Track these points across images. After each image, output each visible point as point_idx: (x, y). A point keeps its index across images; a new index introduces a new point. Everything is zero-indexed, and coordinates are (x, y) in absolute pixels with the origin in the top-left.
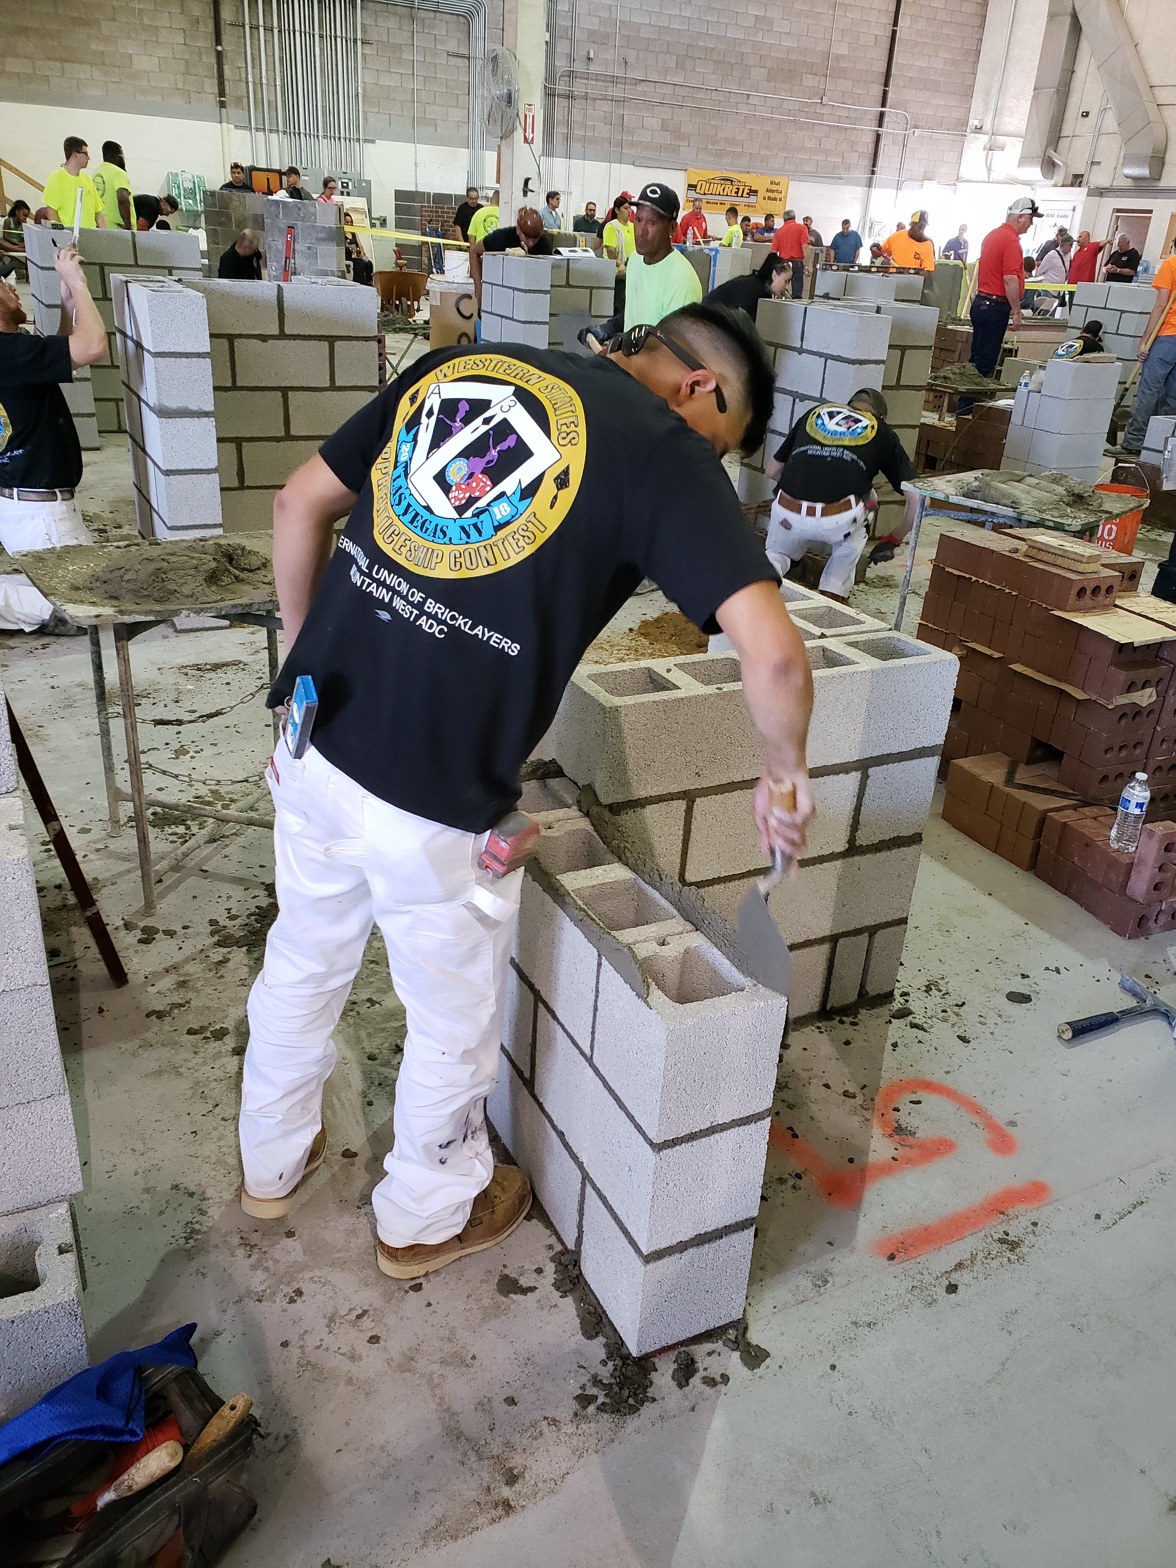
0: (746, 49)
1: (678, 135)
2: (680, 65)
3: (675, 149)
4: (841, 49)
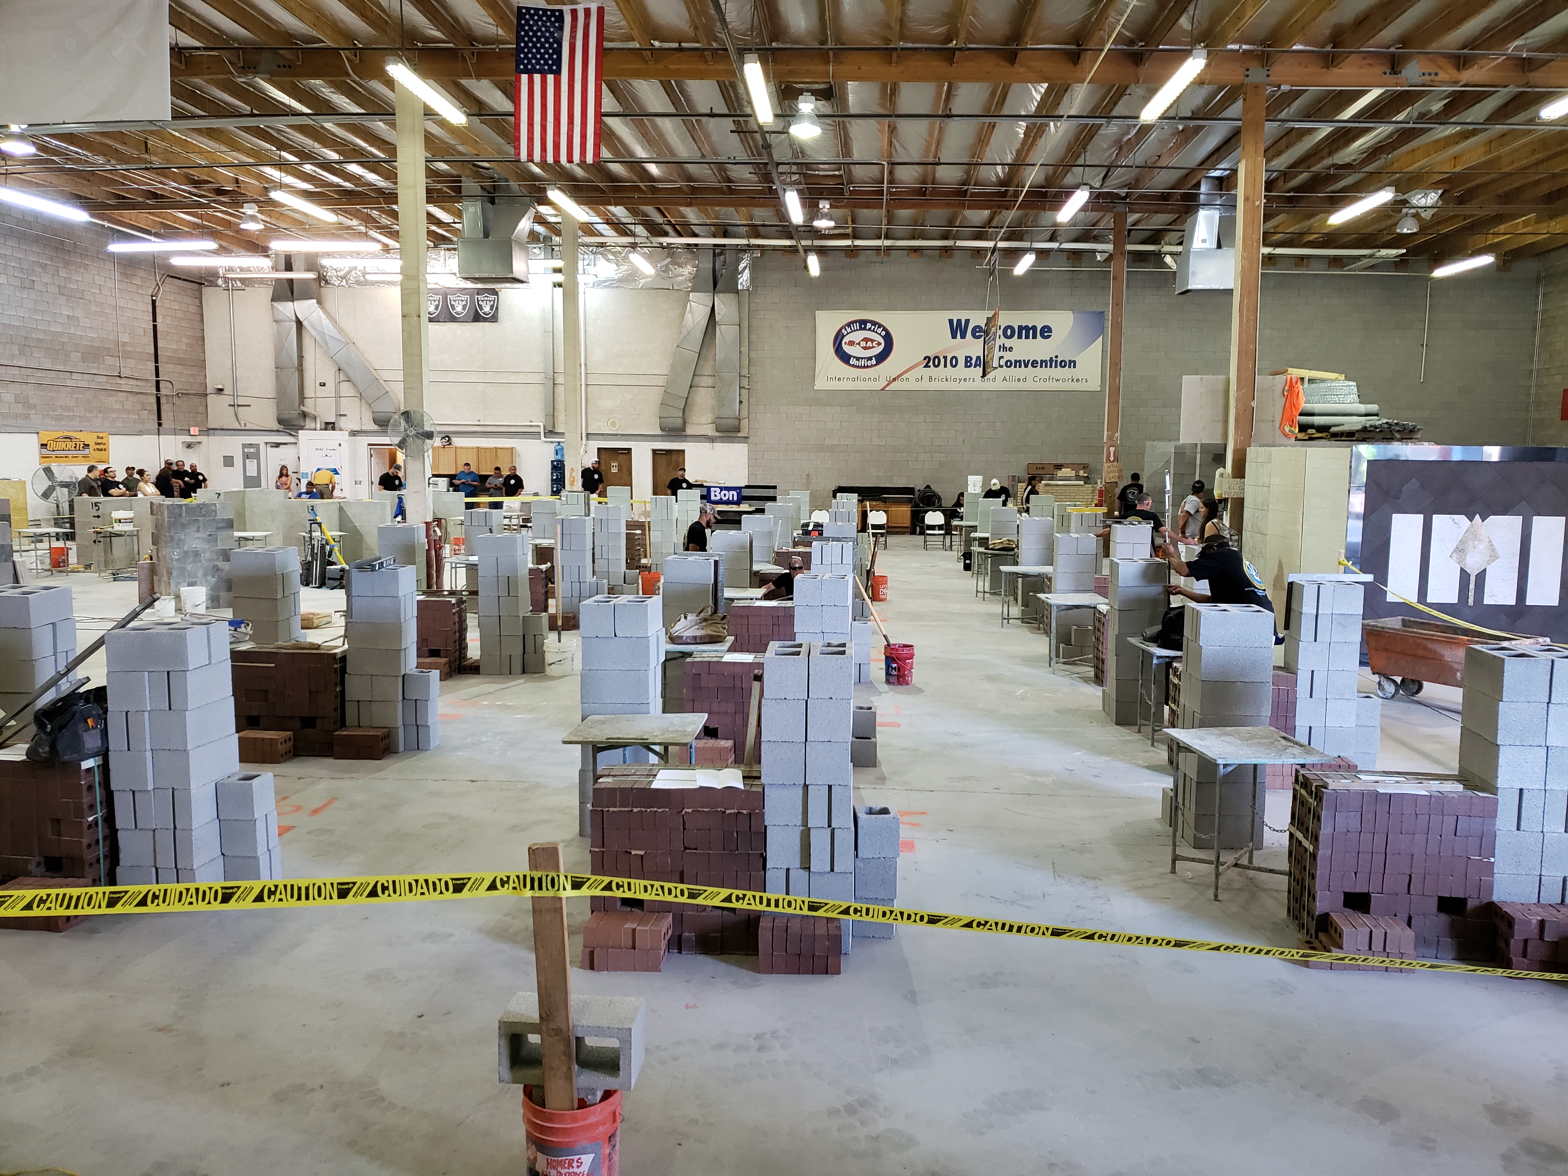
0: (65, 339)
1: (27, 404)
2: (22, 352)
3: (27, 417)
4: (125, 338)
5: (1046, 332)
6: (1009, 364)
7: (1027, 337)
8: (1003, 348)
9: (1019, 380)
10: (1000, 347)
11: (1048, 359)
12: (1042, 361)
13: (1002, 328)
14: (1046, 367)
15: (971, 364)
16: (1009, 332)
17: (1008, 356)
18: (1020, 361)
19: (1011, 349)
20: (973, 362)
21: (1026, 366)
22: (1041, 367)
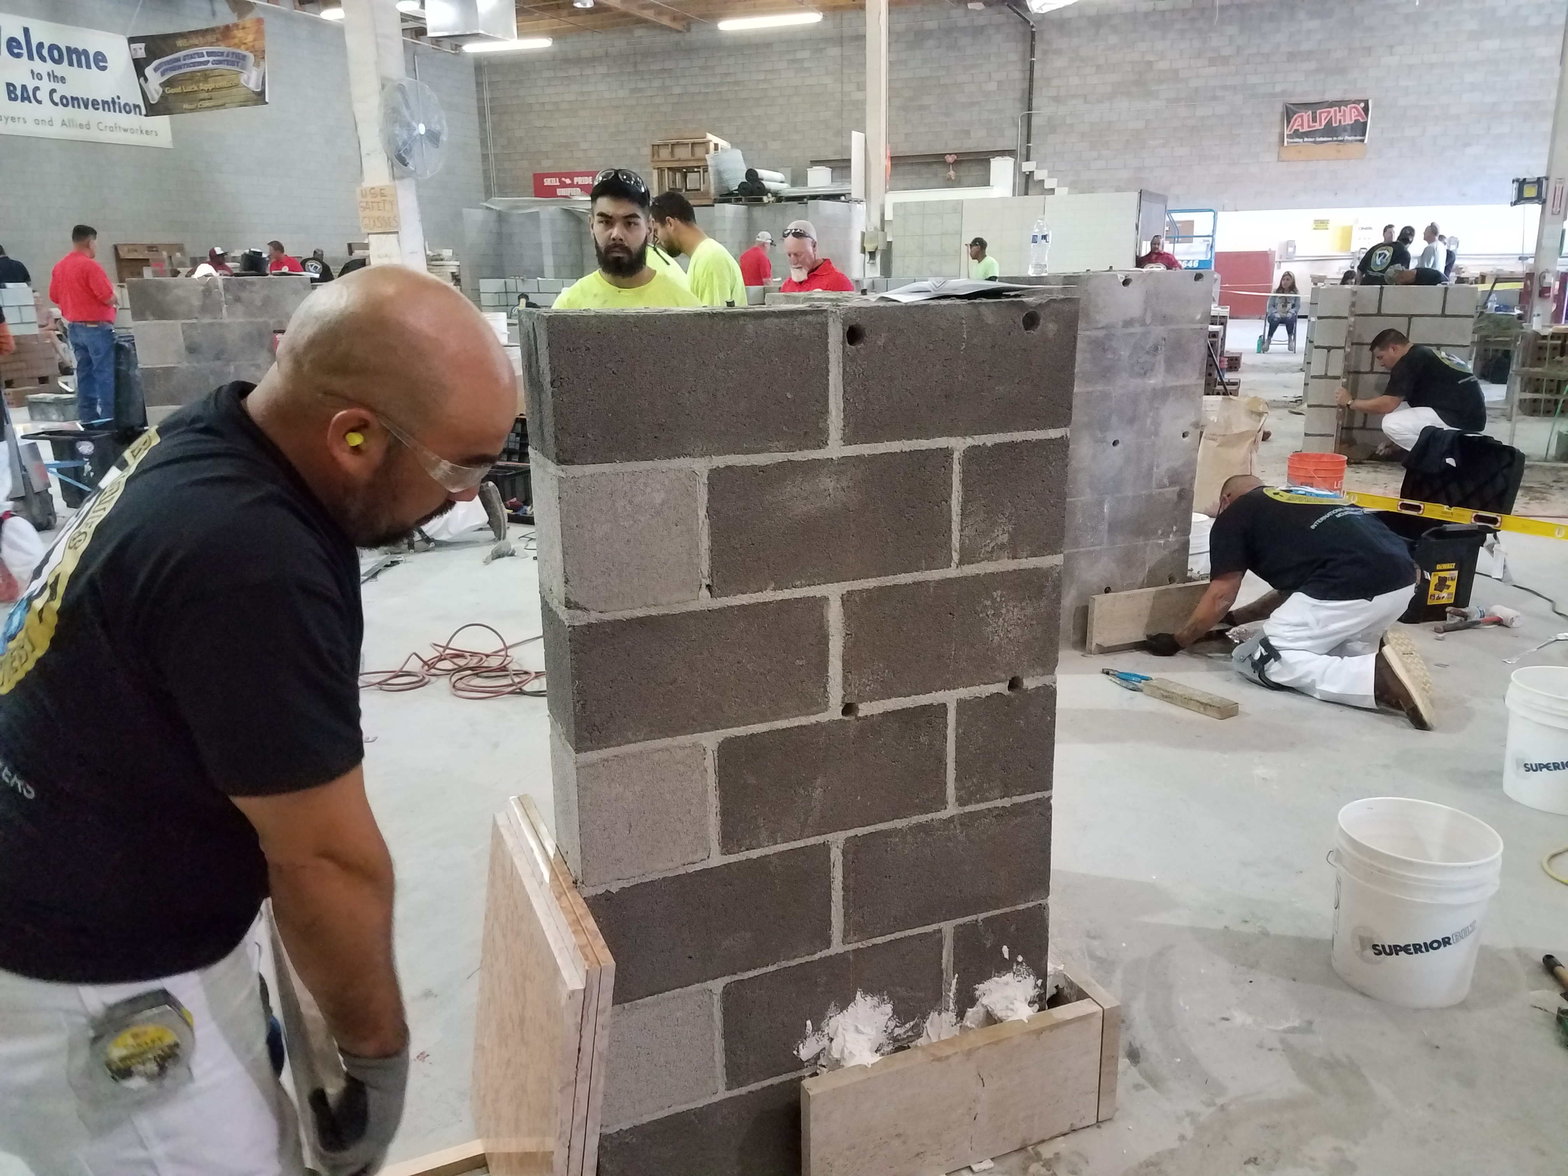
5: (100, 60)
6: (65, 101)
7: (80, 65)
8: (52, 76)
9: (81, 126)
10: (49, 74)
11: (110, 100)
12: (103, 101)
13: (46, 46)
14: (109, 110)
15: (16, 95)
16: (57, 54)
17: (62, 90)
18: (77, 99)
19: (63, 80)
20: (19, 92)
21: (86, 107)
22: (104, 110)
